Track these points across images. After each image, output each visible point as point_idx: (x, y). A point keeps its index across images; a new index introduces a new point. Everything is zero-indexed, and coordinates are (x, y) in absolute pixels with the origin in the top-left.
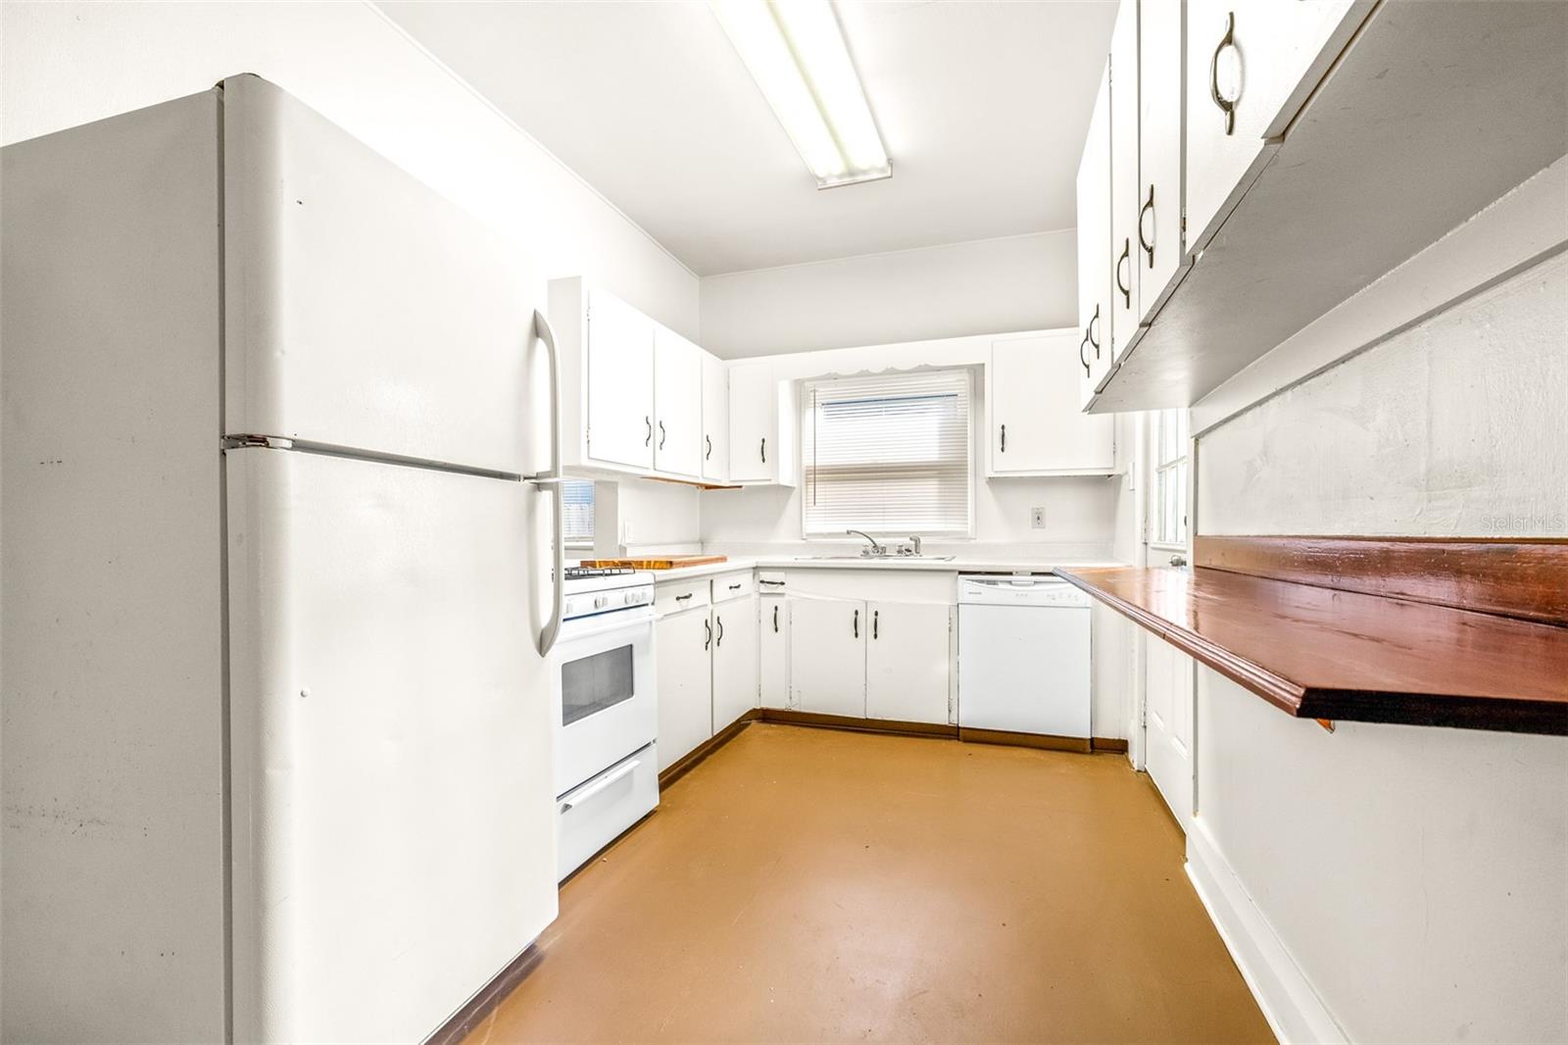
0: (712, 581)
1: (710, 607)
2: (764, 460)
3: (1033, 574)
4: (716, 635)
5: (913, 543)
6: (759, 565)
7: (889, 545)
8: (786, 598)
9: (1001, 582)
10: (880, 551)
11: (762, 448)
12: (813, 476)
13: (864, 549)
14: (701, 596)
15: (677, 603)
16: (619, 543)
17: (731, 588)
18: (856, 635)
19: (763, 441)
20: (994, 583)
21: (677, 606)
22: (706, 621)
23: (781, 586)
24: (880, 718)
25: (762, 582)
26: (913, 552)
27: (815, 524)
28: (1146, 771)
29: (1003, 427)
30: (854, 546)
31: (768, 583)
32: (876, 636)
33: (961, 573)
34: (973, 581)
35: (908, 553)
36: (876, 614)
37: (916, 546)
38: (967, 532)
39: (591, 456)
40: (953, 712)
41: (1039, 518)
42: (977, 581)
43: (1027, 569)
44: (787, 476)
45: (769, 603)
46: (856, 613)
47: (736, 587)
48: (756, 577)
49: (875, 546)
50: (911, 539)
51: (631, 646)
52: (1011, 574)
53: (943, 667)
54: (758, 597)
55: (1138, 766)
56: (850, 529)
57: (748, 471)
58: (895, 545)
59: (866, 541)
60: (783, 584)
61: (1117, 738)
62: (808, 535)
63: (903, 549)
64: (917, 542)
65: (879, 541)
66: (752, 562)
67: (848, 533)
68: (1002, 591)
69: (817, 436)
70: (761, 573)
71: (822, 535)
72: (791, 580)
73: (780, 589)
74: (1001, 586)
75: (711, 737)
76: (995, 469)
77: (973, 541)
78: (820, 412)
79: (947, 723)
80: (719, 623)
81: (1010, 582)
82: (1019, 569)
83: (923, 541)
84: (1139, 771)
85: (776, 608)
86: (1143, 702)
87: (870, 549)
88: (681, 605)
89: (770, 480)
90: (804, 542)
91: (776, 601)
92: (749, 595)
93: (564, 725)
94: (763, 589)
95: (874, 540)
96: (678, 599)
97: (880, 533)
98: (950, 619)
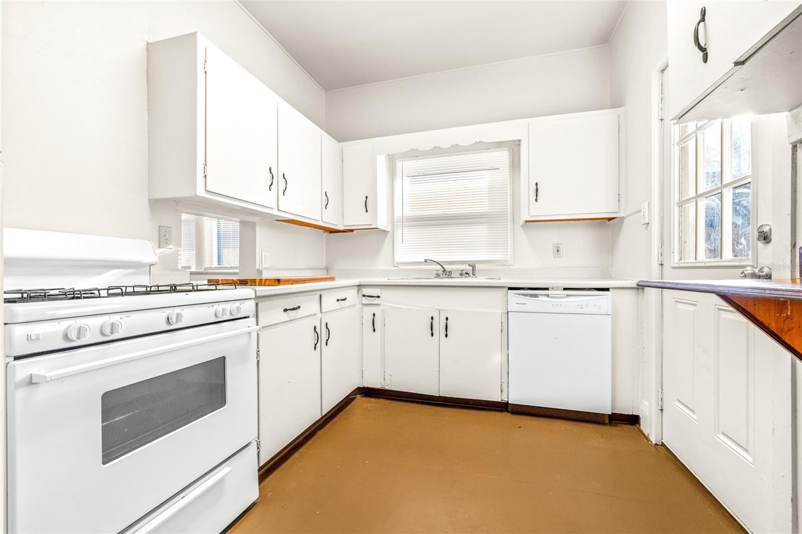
0: (321, 296)
1: (319, 316)
2: (367, 211)
3: (565, 289)
4: (324, 337)
5: (471, 268)
6: (361, 284)
7: (454, 270)
8: (381, 307)
9: (541, 295)
10: (448, 274)
11: (366, 202)
12: (401, 223)
13: (436, 272)
14: (309, 306)
15: (285, 314)
16: (257, 267)
17: (338, 300)
18: (432, 335)
19: (367, 197)
20: (535, 296)
21: (285, 317)
22: (315, 327)
23: (377, 299)
24: (450, 396)
25: (364, 296)
26: (471, 274)
27: (402, 256)
28: (663, 444)
29: (537, 184)
30: (430, 271)
31: (368, 296)
32: (446, 336)
33: (510, 289)
34: (519, 294)
35: (467, 276)
36: (447, 319)
37: (473, 270)
38: (508, 261)
39: (207, 189)
40: (503, 392)
41: (558, 251)
42: (522, 295)
43: (561, 285)
44: (382, 223)
45: (369, 311)
46: (432, 318)
47: (342, 300)
48: (360, 292)
49: (444, 271)
50: (469, 265)
51: (224, 358)
52: (547, 289)
53: (497, 358)
54: (361, 306)
55: (656, 440)
56: (427, 259)
57: (355, 218)
58: (458, 270)
59: (439, 267)
60: (378, 297)
61: (631, 414)
62: (398, 263)
63: (464, 272)
64: (474, 267)
65: (447, 267)
66: (356, 281)
67: (426, 261)
68: (541, 302)
69: (404, 196)
70: (363, 289)
71: (408, 264)
72: (385, 294)
73: (377, 301)
74: (541, 298)
75: (320, 417)
76: (531, 215)
77: (512, 267)
78: (407, 181)
79: (500, 401)
80: (327, 328)
81: (548, 296)
82: (552, 286)
83: (478, 267)
84: (656, 444)
85: (374, 315)
86: (660, 390)
87: (440, 272)
88: (288, 315)
89: (371, 225)
90: (396, 268)
91: (373, 309)
92: (354, 306)
93: (104, 463)
94: (365, 301)
95: (444, 267)
96: (285, 310)
97: (448, 262)
98: (502, 323)
